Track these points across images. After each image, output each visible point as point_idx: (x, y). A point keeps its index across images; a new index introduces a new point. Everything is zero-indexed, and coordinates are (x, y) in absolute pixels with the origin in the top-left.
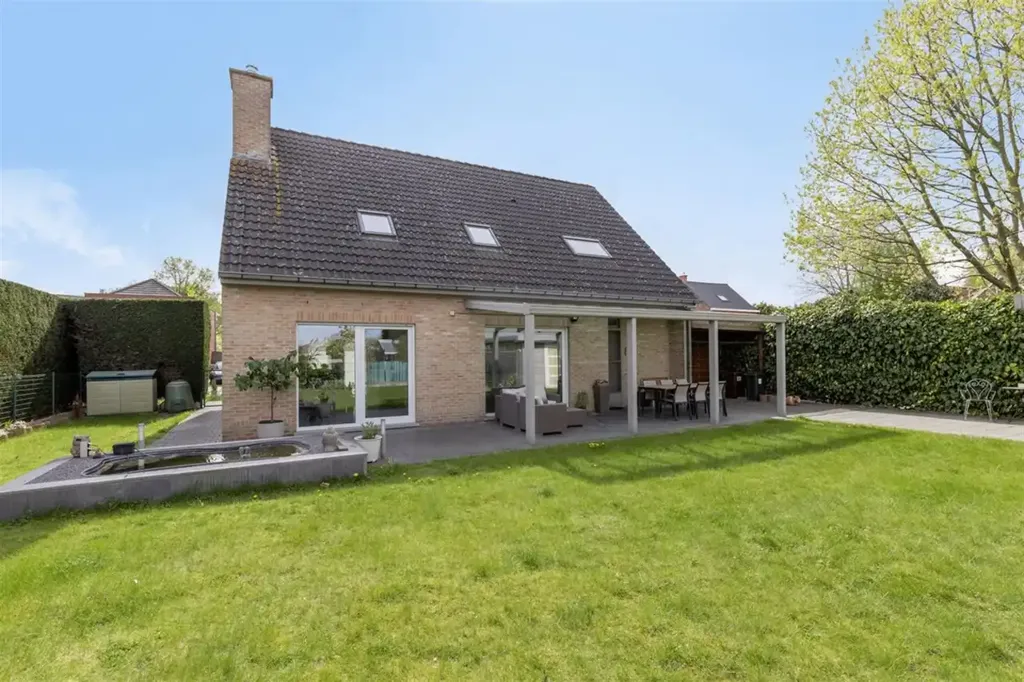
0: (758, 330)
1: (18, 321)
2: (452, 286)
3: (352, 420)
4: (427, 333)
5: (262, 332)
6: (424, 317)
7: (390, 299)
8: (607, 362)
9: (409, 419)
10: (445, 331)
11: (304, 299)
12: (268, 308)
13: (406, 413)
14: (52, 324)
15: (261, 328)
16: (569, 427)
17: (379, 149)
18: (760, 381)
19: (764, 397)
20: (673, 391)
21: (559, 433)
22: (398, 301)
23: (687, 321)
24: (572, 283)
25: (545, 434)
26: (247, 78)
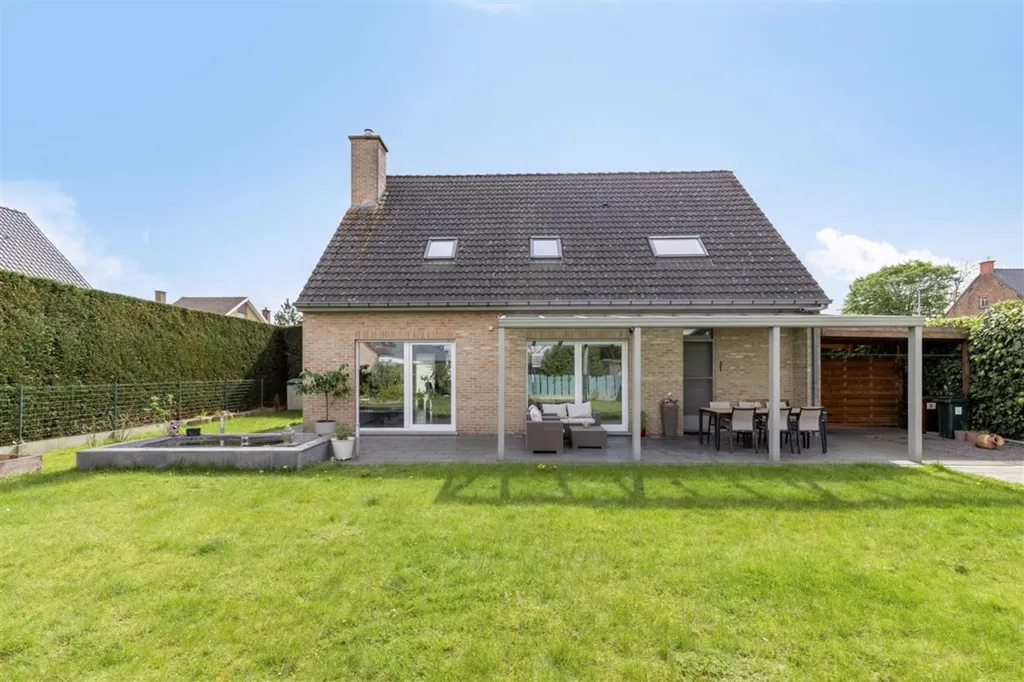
0: (959, 337)
1: (239, 343)
2: (483, 302)
3: (401, 423)
4: (466, 348)
5: (330, 349)
6: (464, 332)
7: (432, 317)
8: (682, 378)
9: (450, 428)
10: (484, 345)
11: (360, 320)
12: (334, 329)
13: (449, 422)
14: (269, 345)
15: (329, 346)
16: (580, 447)
17: (481, 176)
18: (959, 411)
19: (960, 434)
20: (730, 416)
21: (555, 452)
22: (438, 318)
23: (813, 329)
24: (633, 290)
25: (535, 452)
26: (361, 141)
